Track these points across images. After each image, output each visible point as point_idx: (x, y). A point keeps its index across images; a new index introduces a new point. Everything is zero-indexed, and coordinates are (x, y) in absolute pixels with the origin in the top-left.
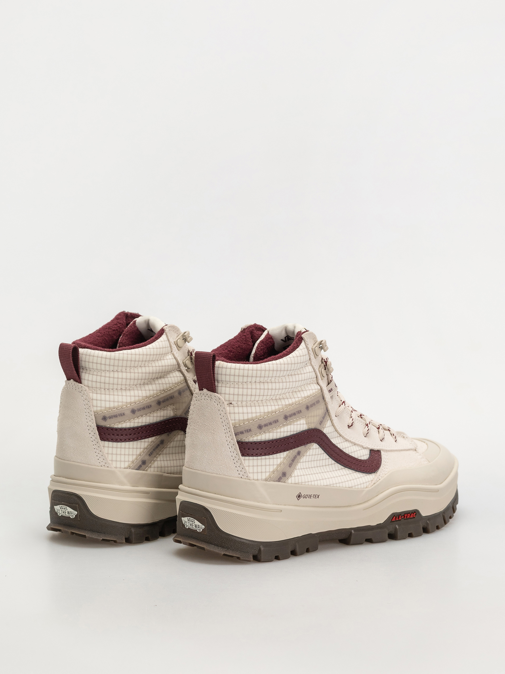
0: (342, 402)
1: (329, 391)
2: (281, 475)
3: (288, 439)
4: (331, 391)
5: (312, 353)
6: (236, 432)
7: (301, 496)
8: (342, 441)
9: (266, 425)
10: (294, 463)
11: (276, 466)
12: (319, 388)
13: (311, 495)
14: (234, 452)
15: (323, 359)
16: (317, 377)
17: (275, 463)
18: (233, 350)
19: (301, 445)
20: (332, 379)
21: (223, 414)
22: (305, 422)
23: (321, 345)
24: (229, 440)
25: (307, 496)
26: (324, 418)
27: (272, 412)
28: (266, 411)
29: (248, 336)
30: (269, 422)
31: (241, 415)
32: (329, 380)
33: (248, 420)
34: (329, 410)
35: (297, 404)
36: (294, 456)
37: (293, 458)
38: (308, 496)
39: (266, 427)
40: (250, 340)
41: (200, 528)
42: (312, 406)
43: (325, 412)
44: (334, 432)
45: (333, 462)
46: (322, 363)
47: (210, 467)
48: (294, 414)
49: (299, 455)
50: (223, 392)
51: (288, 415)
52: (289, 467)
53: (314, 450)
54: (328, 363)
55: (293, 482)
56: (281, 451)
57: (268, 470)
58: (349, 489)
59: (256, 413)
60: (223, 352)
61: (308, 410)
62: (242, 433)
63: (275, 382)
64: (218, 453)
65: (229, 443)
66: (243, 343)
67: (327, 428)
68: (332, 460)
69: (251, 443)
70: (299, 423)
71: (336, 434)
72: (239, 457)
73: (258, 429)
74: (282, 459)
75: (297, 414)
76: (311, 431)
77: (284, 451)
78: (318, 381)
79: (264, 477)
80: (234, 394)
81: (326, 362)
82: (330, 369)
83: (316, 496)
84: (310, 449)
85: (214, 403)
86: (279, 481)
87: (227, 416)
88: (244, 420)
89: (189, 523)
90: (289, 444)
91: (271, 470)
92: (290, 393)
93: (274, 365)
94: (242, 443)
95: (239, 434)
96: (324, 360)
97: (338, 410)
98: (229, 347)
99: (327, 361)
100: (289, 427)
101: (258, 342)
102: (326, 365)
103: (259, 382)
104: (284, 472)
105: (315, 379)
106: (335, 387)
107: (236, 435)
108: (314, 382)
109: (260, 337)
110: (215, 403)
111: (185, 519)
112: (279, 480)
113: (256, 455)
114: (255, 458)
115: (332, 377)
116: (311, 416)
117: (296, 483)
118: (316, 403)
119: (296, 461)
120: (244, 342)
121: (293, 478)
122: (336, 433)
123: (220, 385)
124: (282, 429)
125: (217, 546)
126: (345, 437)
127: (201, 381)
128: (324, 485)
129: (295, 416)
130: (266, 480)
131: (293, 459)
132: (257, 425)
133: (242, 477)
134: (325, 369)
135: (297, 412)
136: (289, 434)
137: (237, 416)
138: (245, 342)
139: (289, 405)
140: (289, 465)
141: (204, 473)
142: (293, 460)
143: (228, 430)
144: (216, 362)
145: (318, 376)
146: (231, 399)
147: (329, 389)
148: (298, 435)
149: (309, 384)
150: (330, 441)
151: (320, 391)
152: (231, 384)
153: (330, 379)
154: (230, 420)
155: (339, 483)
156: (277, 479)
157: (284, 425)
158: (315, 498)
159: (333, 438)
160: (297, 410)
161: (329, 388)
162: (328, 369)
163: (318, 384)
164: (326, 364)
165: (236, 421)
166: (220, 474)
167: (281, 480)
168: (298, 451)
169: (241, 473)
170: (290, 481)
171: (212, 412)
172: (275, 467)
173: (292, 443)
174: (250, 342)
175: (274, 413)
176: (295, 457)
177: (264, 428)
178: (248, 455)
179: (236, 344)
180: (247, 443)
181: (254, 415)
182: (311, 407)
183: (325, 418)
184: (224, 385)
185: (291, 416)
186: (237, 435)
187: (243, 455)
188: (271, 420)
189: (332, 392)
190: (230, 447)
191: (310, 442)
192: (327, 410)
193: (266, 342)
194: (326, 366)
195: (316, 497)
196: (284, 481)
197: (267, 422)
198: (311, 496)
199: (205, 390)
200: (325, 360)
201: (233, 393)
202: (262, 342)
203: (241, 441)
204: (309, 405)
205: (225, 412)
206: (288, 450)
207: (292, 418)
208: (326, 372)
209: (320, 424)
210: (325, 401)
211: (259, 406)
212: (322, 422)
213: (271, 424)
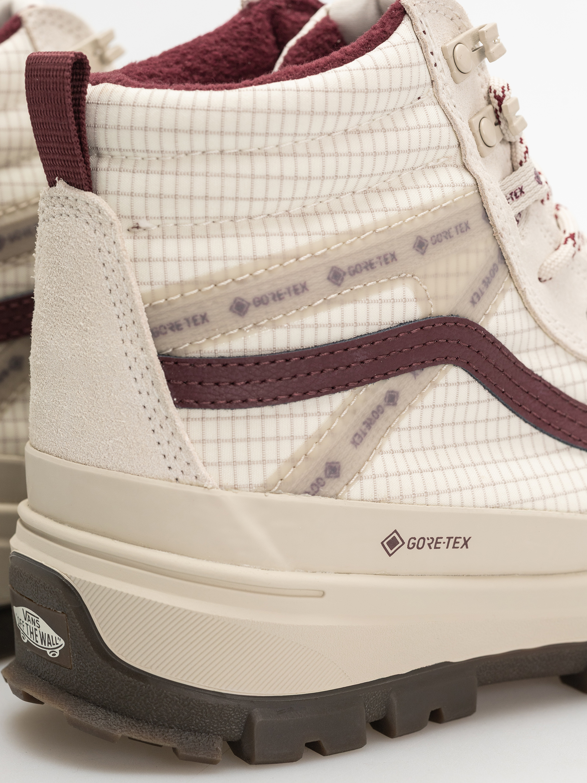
0: (567, 235)
1: (511, 194)
2: (321, 473)
3: (346, 350)
4: (518, 194)
5: (442, 64)
6: (157, 324)
7: (401, 543)
8: (563, 360)
9: (260, 302)
10: (373, 432)
11: (303, 441)
12: (469, 180)
13: (438, 538)
14: (150, 392)
15: (492, 91)
16: (459, 145)
17: (299, 431)
18: (202, 66)
19: (398, 372)
20: (525, 158)
21: (112, 263)
22: (410, 294)
23: (481, 44)
24: (133, 349)
25: (422, 541)
26: (487, 282)
27: (285, 257)
28: (262, 252)
29: (259, 25)
30: (274, 289)
31: (172, 267)
32: (516, 161)
33: (196, 283)
34: (509, 258)
35: (380, 232)
36: (374, 408)
37: (368, 414)
38: (427, 542)
39: (262, 309)
40: (267, 37)
41: (54, 644)
42: (437, 239)
43: (494, 265)
44: (533, 333)
45: (527, 428)
46: (490, 103)
47: (79, 443)
48: (370, 265)
49: (395, 404)
50: (112, 188)
51: (345, 269)
52: (351, 446)
53: (452, 390)
54: (505, 103)
55: (369, 494)
56: (318, 391)
57: (271, 455)
58: (579, 517)
59: (225, 258)
60: (166, 70)
61: (423, 253)
62: (176, 327)
63: (295, 155)
64: (101, 396)
65: (133, 363)
66: (239, 46)
67: (501, 318)
68: (522, 422)
69: (210, 362)
70: (386, 294)
71: (540, 338)
72: (167, 407)
73: (230, 314)
74: (324, 419)
75: (378, 266)
76: (437, 325)
77: (333, 389)
78: (464, 158)
79: (258, 479)
80: (146, 195)
81: (500, 100)
82: (512, 121)
83: (458, 540)
84: (435, 385)
85: (85, 225)
86: (312, 492)
87: (124, 271)
88: (182, 283)
89: (28, 627)
90: (349, 366)
91: (286, 454)
92: (356, 196)
93: (286, 92)
94: (176, 363)
95: (166, 333)
96: (495, 92)
97: (549, 261)
98: (189, 57)
99: (504, 96)
100: (349, 308)
101: (292, 43)
102: (501, 110)
103: (236, 154)
104: (331, 461)
105: (454, 151)
106: (535, 183)
107: (156, 333)
108: (452, 163)
109: (300, 29)
110: (87, 227)
111: (19, 612)
112: (312, 489)
113: (227, 402)
114: (223, 413)
115: (527, 152)
116: (436, 275)
117: (379, 497)
118: (453, 230)
119: (380, 423)
120: (243, 43)
121: (367, 484)
122: (540, 333)
123: (104, 164)
124: (323, 317)
125: (104, 707)
126: (575, 347)
127: (47, 154)
128: (487, 506)
129: (372, 273)
130: (266, 488)
131: (369, 419)
132: (228, 302)
133: (180, 478)
134: (498, 123)
135: (379, 258)
136: (349, 333)
137: (158, 269)
138: (248, 44)
139: (351, 233)
140: (353, 439)
141: (62, 463)
142: (369, 423)
143: (130, 317)
144: (89, 86)
145: (465, 139)
146: (139, 211)
147: (511, 189)
148: (383, 338)
149: (433, 167)
150: (513, 360)
151: (472, 192)
152: (140, 158)
153: (520, 156)
154: (134, 283)
155: (544, 498)
156: (307, 487)
157: (328, 303)
158: (454, 547)
159: (528, 350)
160: (381, 253)
161: (509, 184)
162: (506, 121)
163: (465, 167)
164: (500, 105)
165: (156, 287)
166: (109, 466)
167: (321, 489)
168: (388, 392)
169: (178, 466)
170: (355, 490)
171: (79, 256)
172: (299, 444)
173: (362, 362)
174: (267, 44)
175: (292, 261)
176: (377, 412)
177: (253, 312)
178: (197, 402)
179: (215, 50)
180: (194, 362)
181: (218, 267)
182: (434, 244)
183: (495, 282)
184: (115, 165)
185: (355, 271)
186: (161, 336)
187: (180, 403)
188: (281, 285)
189: (521, 199)
190: (139, 377)
191: (435, 362)
192: (502, 257)
193: (312, 41)
194: (499, 113)
195: (456, 545)
196: (332, 493)
197: (266, 289)
198: (439, 540)
199: (61, 184)
200: (497, 94)
201: (143, 191)
202: (303, 42)
203: (174, 354)
204: (427, 236)
205: (116, 255)
206: (346, 387)
207: (358, 277)
208: (502, 131)
209: (473, 302)
210: (492, 226)
211: (237, 235)
212: (479, 298)
213: (280, 299)
